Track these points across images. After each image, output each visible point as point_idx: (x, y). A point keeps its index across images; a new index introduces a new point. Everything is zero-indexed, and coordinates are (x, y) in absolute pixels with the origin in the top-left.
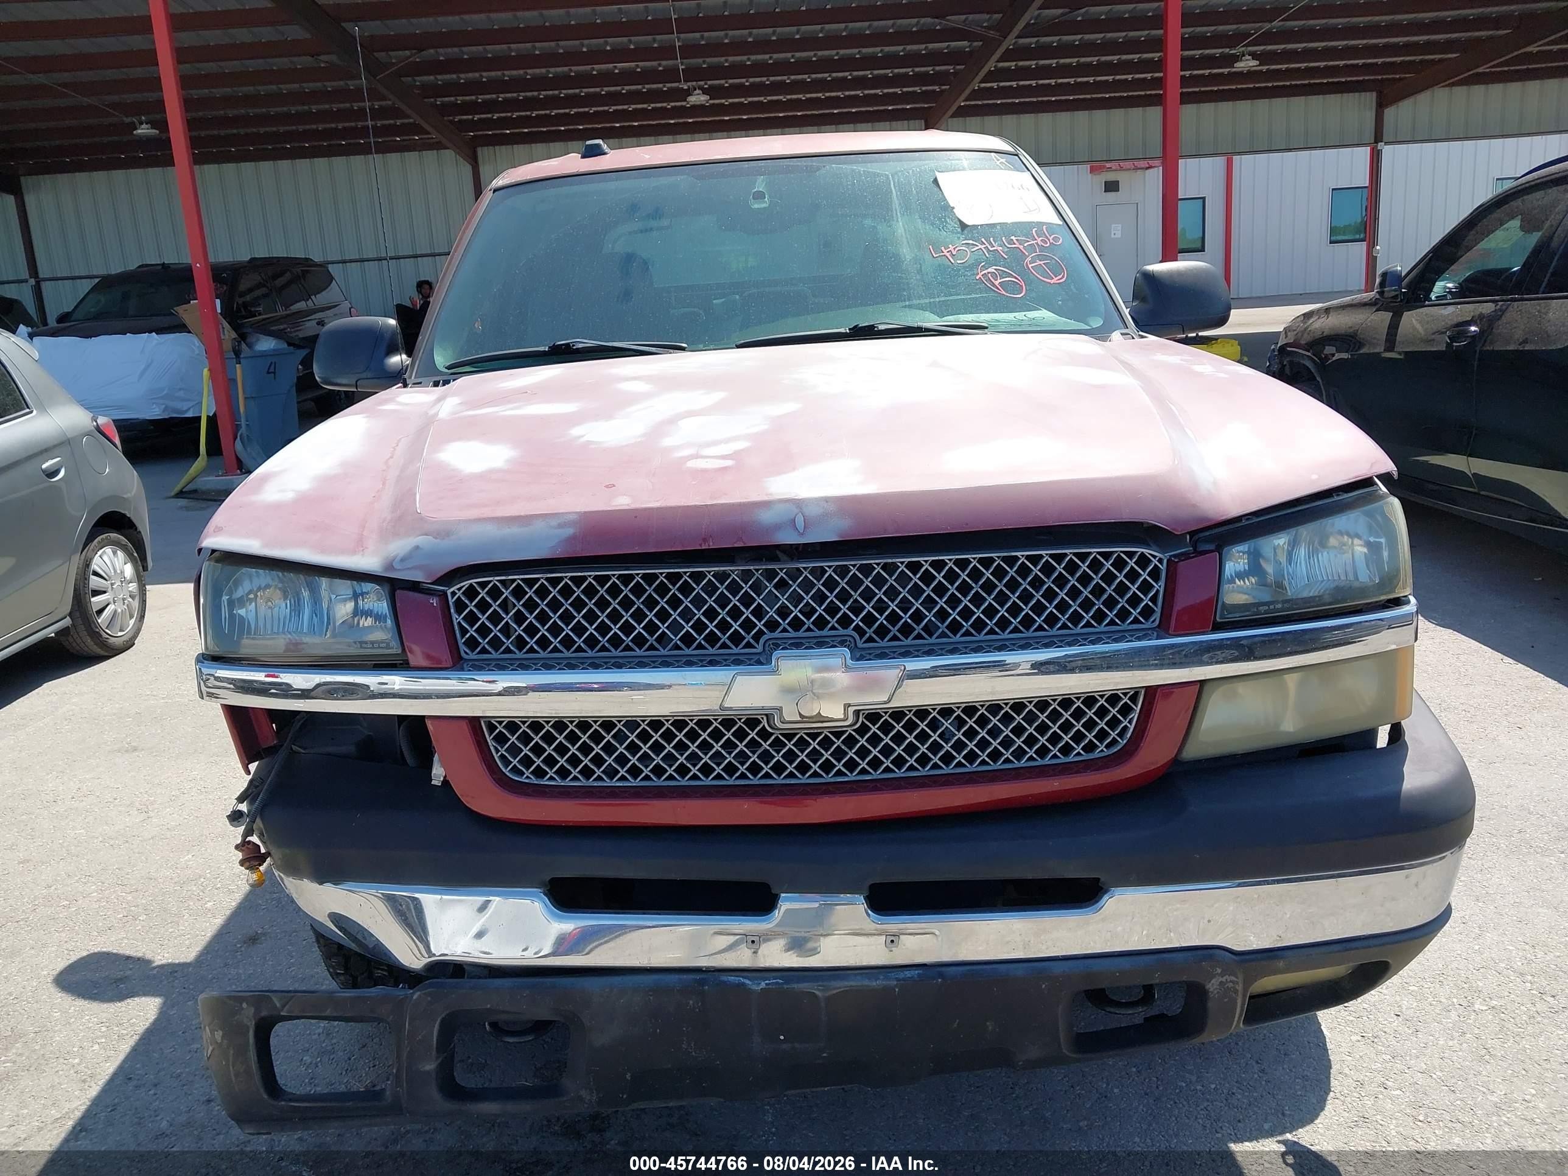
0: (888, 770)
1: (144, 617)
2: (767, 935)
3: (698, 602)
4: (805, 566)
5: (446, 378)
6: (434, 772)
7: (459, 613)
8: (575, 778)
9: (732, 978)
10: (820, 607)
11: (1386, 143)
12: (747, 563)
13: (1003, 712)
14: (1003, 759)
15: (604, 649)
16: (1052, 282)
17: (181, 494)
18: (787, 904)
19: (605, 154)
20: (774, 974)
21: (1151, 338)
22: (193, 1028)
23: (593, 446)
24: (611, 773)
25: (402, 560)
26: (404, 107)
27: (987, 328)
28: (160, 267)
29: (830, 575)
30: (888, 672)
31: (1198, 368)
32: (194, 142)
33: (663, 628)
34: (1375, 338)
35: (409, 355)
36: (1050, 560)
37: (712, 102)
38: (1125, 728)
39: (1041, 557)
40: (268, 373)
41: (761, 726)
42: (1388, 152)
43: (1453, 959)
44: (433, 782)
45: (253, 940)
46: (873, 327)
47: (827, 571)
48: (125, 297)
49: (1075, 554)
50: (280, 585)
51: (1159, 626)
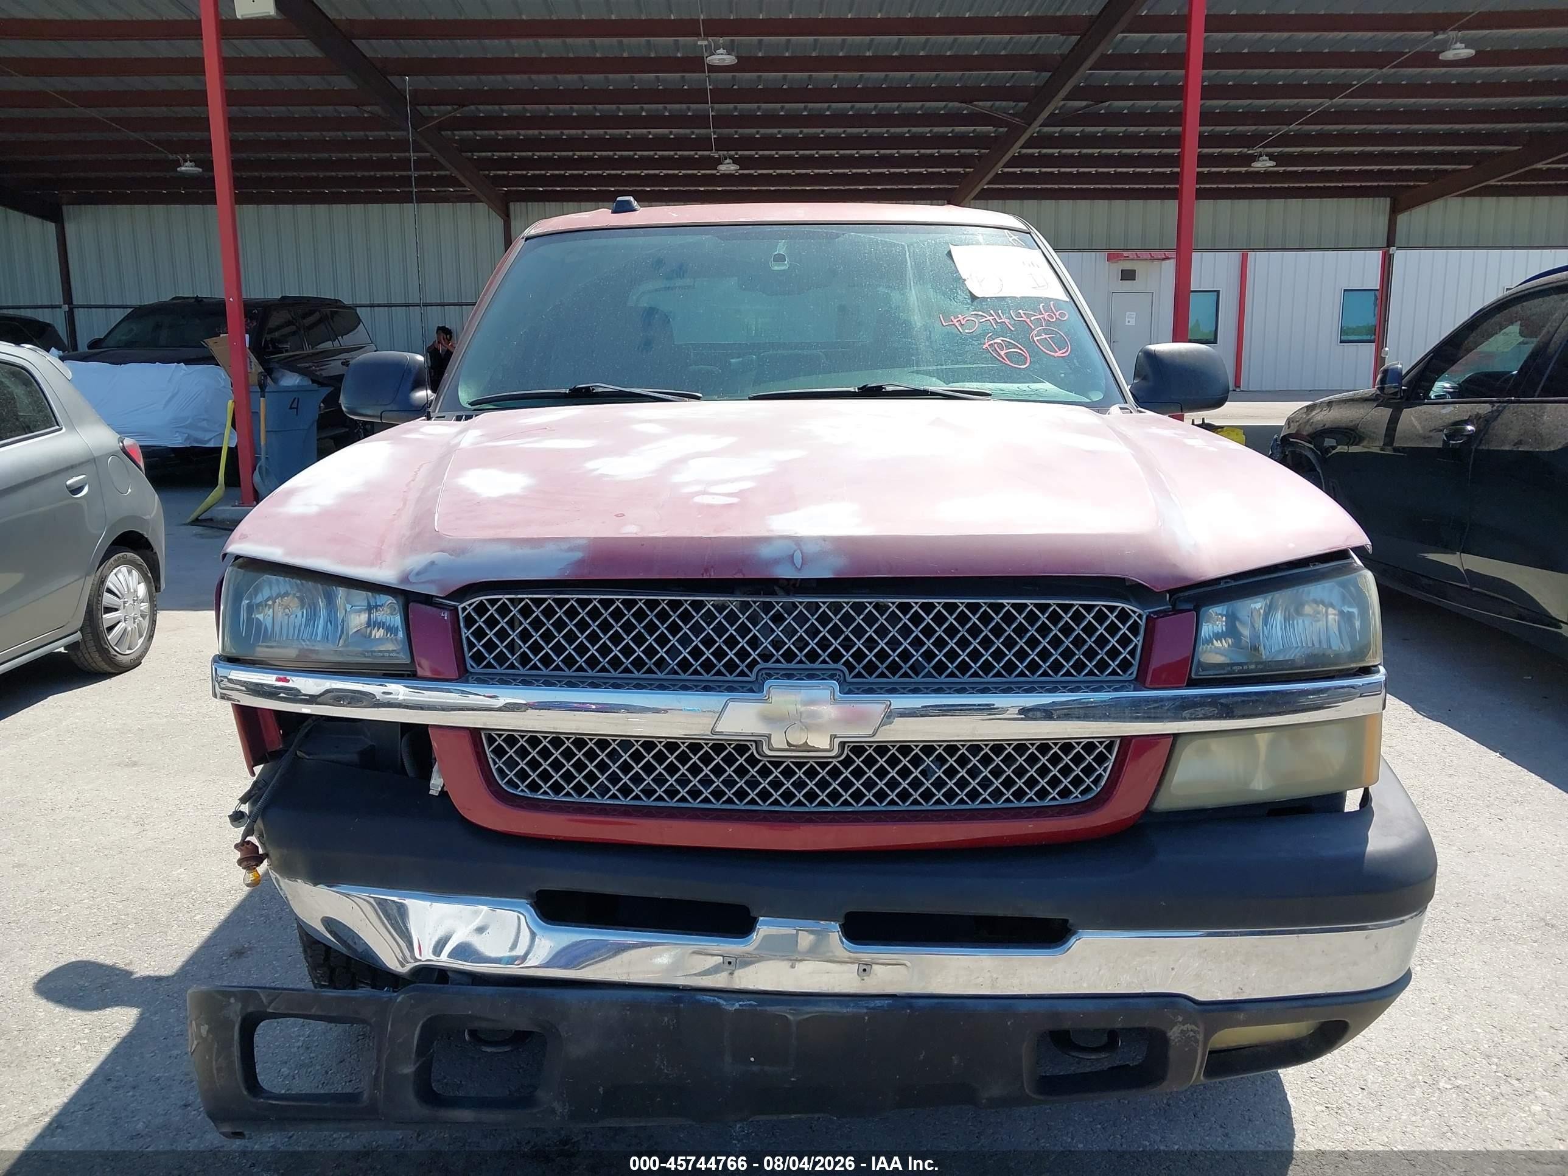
0: (869, 803)
1: (152, 636)
2: (744, 957)
3: (697, 629)
4: (801, 600)
5: (468, 413)
6: (433, 781)
7: (468, 627)
8: (568, 794)
9: (707, 998)
10: (813, 641)
11: (1399, 248)
12: (745, 594)
13: (983, 753)
14: (981, 799)
15: (604, 669)
16: (1056, 355)
17: (196, 522)
18: (765, 929)
19: (635, 210)
20: (748, 996)
21: (1149, 413)
22: (175, 1034)
23: (606, 479)
24: (603, 790)
25: (418, 574)
26: (442, 161)
27: (990, 395)
28: (193, 300)
29: (824, 611)
30: (874, 707)
31: (1190, 442)
32: (237, 183)
33: (662, 652)
34: (1374, 433)
35: (434, 390)
36: (1034, 609)
37: (741, 172)
38: (1100, 776)
39: (1026, 605)
40: (291, 408)
41: (750, 752)
42: (1399, 256)
43: (1421, 1038)
44: (431, 792)
45: (239, 953)
46: (880, 388)
47: (821, 607)
48: (158, 327)
49: (1058, 605)
50: (298, 595)
51: (1136, 679)
